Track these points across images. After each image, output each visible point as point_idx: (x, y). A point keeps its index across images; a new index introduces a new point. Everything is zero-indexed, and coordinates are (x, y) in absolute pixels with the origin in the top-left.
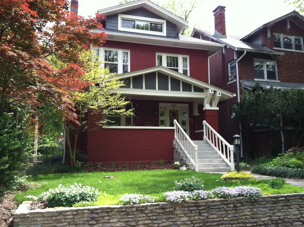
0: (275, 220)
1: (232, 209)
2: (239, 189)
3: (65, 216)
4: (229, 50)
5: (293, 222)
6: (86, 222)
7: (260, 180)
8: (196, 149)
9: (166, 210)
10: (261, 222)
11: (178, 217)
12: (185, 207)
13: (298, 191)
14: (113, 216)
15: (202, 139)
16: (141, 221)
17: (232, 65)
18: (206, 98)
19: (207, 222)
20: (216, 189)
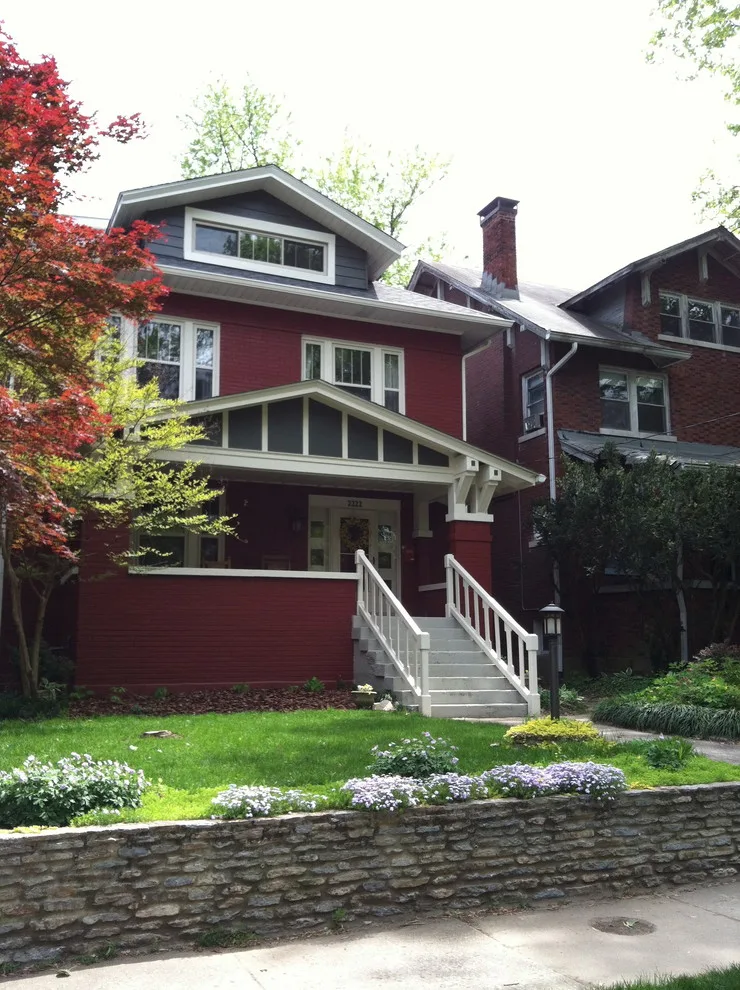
0: (664, 863)
1: (540, 829)
2: (562, 771)
3: (49, 855)
4: (527, 335)
5: (712, 869)
6: (113, 873)
7: (620, 744)
8: (426, 644)
9: (352, 835)
10: (624, 867)
11: (387, 855)
12: (407, 825)
13: (729, 776)
14: (193, 854)
15: (442, 614)
16: (276, 866)
17: (534, 384)
18: (454, 485)
19: (470, 870)
20: (495, 771)
